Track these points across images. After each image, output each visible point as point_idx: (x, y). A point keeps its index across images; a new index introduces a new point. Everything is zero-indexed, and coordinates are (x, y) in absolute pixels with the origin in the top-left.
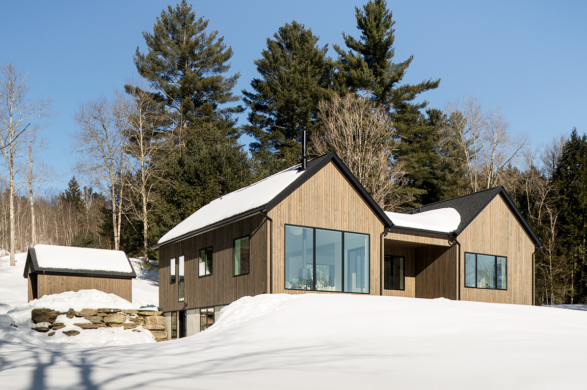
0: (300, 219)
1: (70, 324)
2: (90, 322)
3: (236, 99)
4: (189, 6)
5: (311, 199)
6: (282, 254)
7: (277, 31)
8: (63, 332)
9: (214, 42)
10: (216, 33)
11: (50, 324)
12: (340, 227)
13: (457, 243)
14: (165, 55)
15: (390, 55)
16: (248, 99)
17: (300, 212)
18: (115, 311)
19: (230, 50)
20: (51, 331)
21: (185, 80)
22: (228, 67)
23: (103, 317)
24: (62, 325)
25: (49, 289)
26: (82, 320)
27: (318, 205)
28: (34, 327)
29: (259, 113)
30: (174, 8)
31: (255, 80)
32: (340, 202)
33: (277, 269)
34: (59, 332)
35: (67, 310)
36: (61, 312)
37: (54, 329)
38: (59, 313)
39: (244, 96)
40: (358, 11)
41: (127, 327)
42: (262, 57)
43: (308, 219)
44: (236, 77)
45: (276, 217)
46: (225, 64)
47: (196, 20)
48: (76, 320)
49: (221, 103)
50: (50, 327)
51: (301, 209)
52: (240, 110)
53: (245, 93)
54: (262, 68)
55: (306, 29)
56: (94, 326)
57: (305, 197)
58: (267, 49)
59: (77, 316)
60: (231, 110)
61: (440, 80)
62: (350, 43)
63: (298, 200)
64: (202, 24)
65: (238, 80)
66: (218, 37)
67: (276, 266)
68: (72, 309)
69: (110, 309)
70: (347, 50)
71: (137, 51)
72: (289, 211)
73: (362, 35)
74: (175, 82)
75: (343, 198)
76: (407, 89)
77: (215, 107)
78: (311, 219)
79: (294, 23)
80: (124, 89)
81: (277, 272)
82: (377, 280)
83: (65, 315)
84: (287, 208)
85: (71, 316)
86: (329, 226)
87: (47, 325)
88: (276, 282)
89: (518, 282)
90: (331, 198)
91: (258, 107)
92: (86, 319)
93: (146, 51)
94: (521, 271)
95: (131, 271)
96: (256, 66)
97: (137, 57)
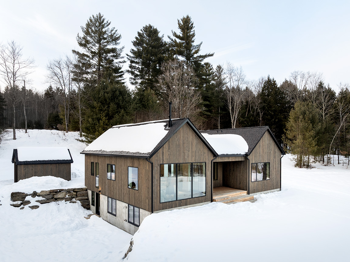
0: (169, 160)
1: (33, 201)
2: (45, 199)
3: (123, 57)
4: (102, 15)
5: (175, 146)
6: (158, 183)
7: (142, 28)
8: (29, 207)
9: (113, 32)
10: (114, 28)
11: (21, 202)
12: (191, 160)
13: (248, 159)
14: (91, 37)
15: (193, 41)
16: (129, 58)
17: (169, 155)
18: (60, 191)
19: (120, 36)
20: (22, 206)
21: (100, 49)
22: (119, 43)
23: (53, 195)
24: (29, 202)
25: (24, 173)
26: (41, 198)
27: (178, 150)
28: (12, 204)
29: (133, 65)
30: (95, 16)
31: (132, 49)
32: (191, 146)
33: (155, 192)
34: (27, 207)
35: (32, 192)
36: (28, 194)
37: (23, 205)
38: (27, 195)
39: (127, 56)
40: (179, 21)
41: (67, 200)
42: (135, 40)
43: (173, 158)
44: (123, 48)
45: (155, 160)
46: (118, 42)
47: (105, 22)
48: (37, 198)
49: (116, 59)
50: (22, 204)
51: (169, 154)
52: (124, 62)
53: (127, 55)
54: (135, 44)
55: (155, 28)
56: (48, 201)
57: (172, 146)
58: (137, 36)
59: (38, 196)
60: (120, 62)
61: (214, 53)
62: (175, 35)
63: (168, 148)
64: (108, 23)
65: (124, 49)
66: (115, 29)
67: (155, 190)
68: (35, 192)
69: (57, 190)
70: (174, 38)
71: (78, 35)
72: (163, 156)
73: (180, 32)
74: (95, 49)
75: (192, 144)
76: (200, 57)
77: (113, 61)
78: (175, 158)
79: (150, 25)
80: (72, 52)
81: (156, 194)
82: (209, 187)
83: (31, 196)
84: (161, 154)
85: (34, 196)
86: (185, 161)
87: (19, 202)
88: (155, 200)
89: (274, 174)
90: (186, 145)
91: (132, 62)
92: (43, 197)
93: (82, 35)
94: (276, 168)
95: (71, 159)
96: (133, 44)
97: (78, 38)
